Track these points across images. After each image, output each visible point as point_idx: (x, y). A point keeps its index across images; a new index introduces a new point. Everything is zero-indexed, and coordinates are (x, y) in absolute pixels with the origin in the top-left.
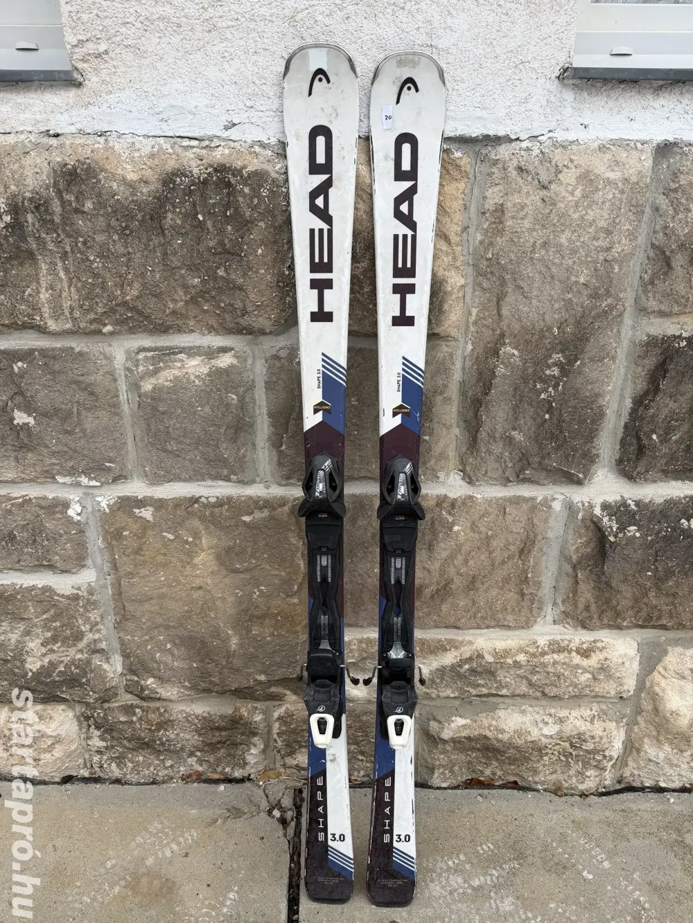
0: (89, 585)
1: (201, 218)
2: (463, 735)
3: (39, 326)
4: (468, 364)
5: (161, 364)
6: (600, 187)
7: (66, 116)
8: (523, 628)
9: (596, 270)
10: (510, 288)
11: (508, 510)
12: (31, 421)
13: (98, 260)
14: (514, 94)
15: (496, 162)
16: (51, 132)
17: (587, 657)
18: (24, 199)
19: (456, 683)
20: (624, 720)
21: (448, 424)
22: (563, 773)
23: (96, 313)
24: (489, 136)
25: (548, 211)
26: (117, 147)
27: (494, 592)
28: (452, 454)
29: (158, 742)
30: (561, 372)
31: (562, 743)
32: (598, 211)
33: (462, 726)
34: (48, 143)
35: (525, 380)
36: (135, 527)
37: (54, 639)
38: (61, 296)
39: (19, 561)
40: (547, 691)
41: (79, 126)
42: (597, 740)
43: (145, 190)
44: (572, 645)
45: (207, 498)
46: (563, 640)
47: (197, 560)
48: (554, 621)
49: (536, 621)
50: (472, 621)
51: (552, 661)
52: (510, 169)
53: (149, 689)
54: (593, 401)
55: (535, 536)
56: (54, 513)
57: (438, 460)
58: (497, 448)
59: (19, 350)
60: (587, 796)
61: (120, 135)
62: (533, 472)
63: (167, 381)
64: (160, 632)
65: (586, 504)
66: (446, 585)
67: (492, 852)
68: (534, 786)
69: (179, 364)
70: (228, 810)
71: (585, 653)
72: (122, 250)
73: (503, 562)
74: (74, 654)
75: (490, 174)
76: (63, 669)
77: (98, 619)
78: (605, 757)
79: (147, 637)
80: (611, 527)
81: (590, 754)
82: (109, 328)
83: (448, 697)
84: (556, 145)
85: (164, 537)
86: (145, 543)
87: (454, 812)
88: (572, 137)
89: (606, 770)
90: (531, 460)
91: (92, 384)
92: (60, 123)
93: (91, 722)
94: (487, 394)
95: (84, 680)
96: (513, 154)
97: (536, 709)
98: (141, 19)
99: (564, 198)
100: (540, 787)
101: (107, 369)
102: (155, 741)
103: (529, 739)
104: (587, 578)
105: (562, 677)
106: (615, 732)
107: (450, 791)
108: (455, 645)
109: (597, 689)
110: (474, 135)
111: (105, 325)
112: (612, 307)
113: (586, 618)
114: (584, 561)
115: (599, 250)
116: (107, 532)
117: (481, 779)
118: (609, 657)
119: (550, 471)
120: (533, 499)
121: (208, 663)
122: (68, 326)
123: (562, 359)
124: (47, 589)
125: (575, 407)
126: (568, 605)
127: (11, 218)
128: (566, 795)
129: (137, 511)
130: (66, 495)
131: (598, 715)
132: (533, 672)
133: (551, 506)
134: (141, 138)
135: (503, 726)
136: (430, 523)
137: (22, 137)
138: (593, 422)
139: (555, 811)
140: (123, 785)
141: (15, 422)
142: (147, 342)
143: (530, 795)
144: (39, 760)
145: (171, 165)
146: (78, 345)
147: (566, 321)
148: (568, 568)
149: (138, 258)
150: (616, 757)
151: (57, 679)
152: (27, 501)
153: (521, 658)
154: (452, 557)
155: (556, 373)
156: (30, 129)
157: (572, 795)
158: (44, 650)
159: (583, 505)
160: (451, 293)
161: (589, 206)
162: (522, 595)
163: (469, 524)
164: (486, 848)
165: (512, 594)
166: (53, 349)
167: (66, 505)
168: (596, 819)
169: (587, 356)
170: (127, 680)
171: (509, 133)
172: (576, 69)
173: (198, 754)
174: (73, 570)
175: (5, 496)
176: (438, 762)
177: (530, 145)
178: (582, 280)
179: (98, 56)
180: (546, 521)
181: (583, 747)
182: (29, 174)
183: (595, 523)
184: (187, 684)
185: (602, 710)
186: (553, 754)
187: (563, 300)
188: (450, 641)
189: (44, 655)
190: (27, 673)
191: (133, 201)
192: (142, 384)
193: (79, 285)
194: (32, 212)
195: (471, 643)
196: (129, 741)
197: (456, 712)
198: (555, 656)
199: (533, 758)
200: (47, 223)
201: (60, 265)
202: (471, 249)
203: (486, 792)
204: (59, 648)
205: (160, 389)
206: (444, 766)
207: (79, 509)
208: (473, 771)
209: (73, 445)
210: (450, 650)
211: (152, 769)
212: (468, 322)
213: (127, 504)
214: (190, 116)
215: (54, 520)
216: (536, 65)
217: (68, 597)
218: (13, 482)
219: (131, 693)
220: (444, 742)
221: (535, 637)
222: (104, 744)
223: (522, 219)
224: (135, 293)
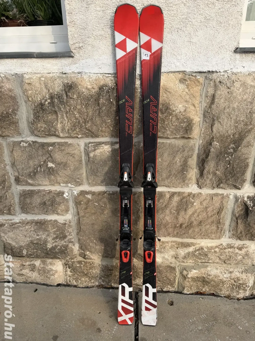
0: (69, 220)
1: (112, 101)
2: (195, 276)
3: (58, 135)
4: (201, 147)
5: (96, 148)
6: (249, 88)
7: (68, 67)
8: (218, 239)
9: (247, 116)
10: (216, 122)
11: (214, 198)
12: (54, 166)
13: (77, 114)
14: (219, 57)
15: (211, 80)
16: (63, 73)
17: (240, 250)
18: (54, 95)
19: (193, 258)
20: (254, 273)
21: (193, 168)
22: (231, 291)
23: (76, 131)
24: (209, 71)
25: (230, 96)
26: (85, 77)
27: (208, 226)
28: (194, 178)
29: (89, 274)
30: (233, 151)
31: (231, 280)
32: (247, 96)
33: (195, 273)
34: (62, 76)
35: (221, 153)
36: (85, 201)
37: (56, 238)
38: (65, 125)
39: (47, 211)
40: (226, 262)
41: (73, 70)
42: (244, 280)
43: (93, 91)
44: (235, 246)
45: (109, 192)
46: (232, 244)
47: (105, 212)
48: (229, 237)
49: (222, 237)
50: (200, 236)
51: (228, 251)
52: (217, 82)
53: (87, 256)
54: (245, 161)
55: (223, 207)
56: (59, 196)
57: (189, 180)
58: (210, 176)
59: (50, 143)
60: (240, 300)
61: (86, 73)
62: (223, 185)
63: (98, 153)
64: (92, 236)
65: (242, 197)
66: (191, 224)
67: (206, 317)
68: (220, 295)
69: (102, 148)
70: (113, 298)
71: (240, 249)
72: (85, 111)
73: (211, 216)
74: (63, 243)
75: (210, 84)
76: (59, 248)
77: (72, 231)
78: (246, 286)
79: (87, 238)
80: (250, 205)
81: (241, 285)
82: (80, 136)
83: (190, 262)
84: (233, 73)
85: (95, 204)
86: (88, 206)
87: (192, 303)
88: (239, 71)
89: (247, 291)
90: (222, 181)
91: (74, 154)
92: (67, 70)
93: (67, 266)
94: (207, 158)
95: (66, 252)
96: (218, 77)
97: (222, 268)
98: (94, 35)
99: (236, 92)
100: (222, 296)
101: (78, 149)
102: (88, 274)
103: (219, 278)
104: (241, 222)
105: (231, 257)
106: (250, 277)
107: (190, 295)
108: (193, 244)
109: (244, 262)
110: (204, 71)
111: (79, 135)
112: (252, 129)
113: (241, 236)
114: (240, 216)
115: (247, 109)
116: (76, 202)
117: (202, 292)
118: (249, 250)
119: (229, 185)
120: (223, 194)
121: (108, 247)
122: (67, 135)
123: (234, 146)
124: (56, 221)
125: (238, 163)
126: (234, 231)
127: (50, 101)
128: (232, 299)
129: (86, 195)
130: (63, 190)
131: (244, 271)
132: (221, 255)
133: (229, 197)
134: (92, 74)
135: (209, 273)
136: (185, 202)
137: (54, 74)
138: (245, 168)
139: (228, 305)
140: (77, 288)
141: (48, 166)
142: (92, 140)
143: (219, 298)
144: (50, 278)
145: (102, 83)
146: (70, 141)
147: (235, 133)
148: (235, 218)
149: (90, 114)
150: (251, 286)
151: (57, 251)
152: (50, 192)
153: (217, 250)
154: (193, 214)
155: (232, 151)
156: (56, 72)
157: (234, 299)
158: (53, 241)
159: (241, 197)
160: (195, 124)
161: (245, 94)
162: (218, 228)
163: (199, 203)
164: (204, 316)
165: (214, 227)
166: (62, 143)
167: (63, 193)
168: (243, 308)
169: (243, 145)
170: (80, 252)
171: (217, 70)
172: (241, 48)
173: (103, 278)
174: (64, 215)
175: (43, 190)
176: (186, 285)
177: (224, 74)
178: (241, 119)
179: (80, 48)
180: (227, 202)
181: (239, 282)
182: (56, 86)
183: (245, 204)
184: (100, 254)
185: (246, 269)
186: (227, 284)
187: (235, 126)
188: (192, 243)
189: (53, 243)
190: (47, 249)
191: (89, 95)
192: (90, 154)
193: (71, 122)
194: (57, 99)
195: (199, 244)
196: (80, 273)
197: (193, 268)
198: (229, 249)
199: (220, 285)
200: (62, 102)
201: (65, 115)
202: (202, 108)
203: (203, 296)
204: (58, 241)
205: (96, 156)
206: (188, 286)
207: (67, 194)
208: (199, 289)
209: (67, 174)
210: (192, 246)
211: (87, 283)
212: (201, 133)
213: (83, 193)
214: (108, 66)
215: (59, 198)
216: (227, 47)
217: (62, 224)
218: (46, 185)
219: (81, 256)
220: (189, 278)
221: (222, 242)
222: (71, 274)
223: (221, 99)
224: (89, 125)
